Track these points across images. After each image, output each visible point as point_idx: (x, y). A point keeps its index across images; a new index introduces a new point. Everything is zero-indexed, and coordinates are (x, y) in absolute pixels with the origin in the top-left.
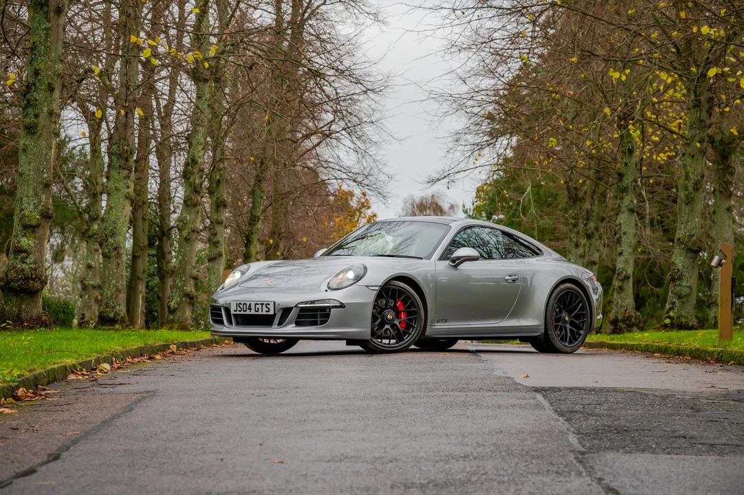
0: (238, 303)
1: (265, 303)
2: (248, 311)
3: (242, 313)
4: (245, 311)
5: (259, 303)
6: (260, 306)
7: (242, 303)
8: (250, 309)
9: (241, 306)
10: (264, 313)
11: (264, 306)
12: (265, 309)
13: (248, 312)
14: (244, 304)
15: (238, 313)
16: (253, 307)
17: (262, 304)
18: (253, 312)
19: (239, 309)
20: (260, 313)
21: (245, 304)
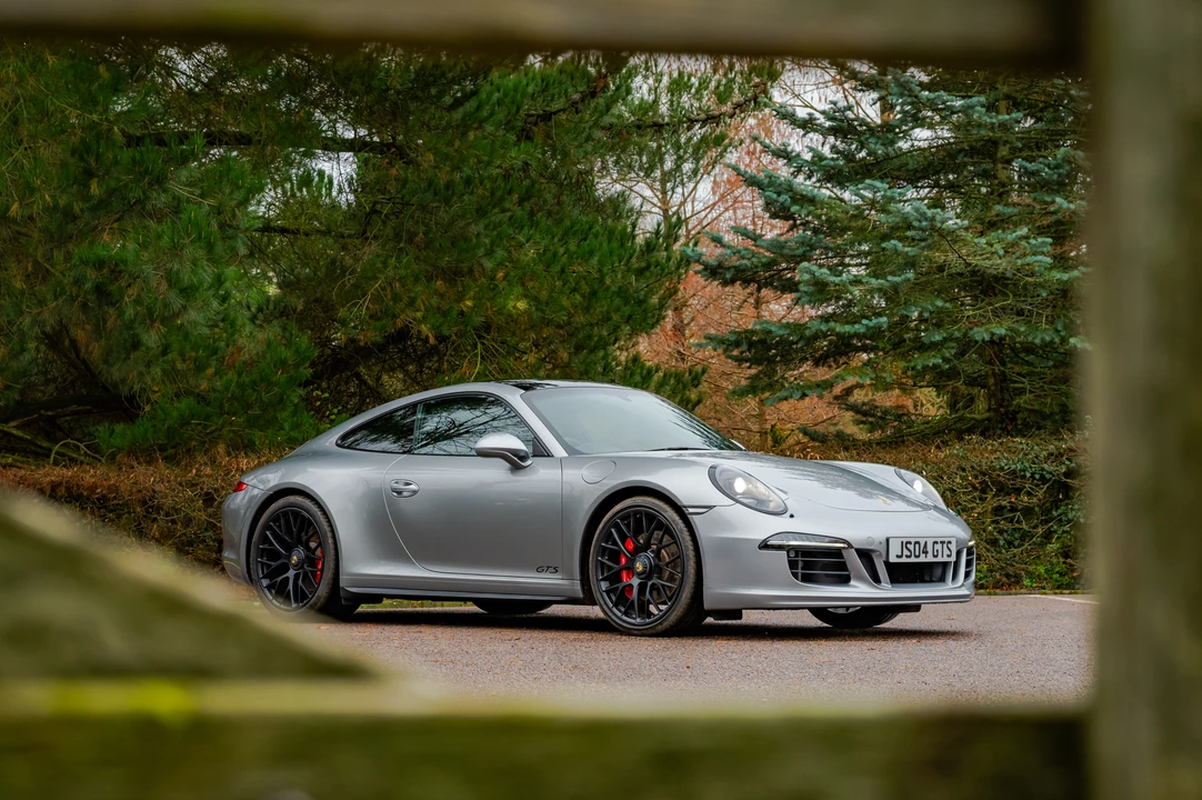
0: (905, 540)
1: (946, 540)
2: (923, 556)
3: (913, 560)
4: (919, 556)
5: (939, 540)
6: (938, 547)
7: (913, 541)
8: (926, 552)
9: (911, 547)
10: (946, 559)
11: (945, 545)
12: (946, 552)
13: (922, 559)
14: (916, 543)
15: (904, 560)
16: (930, 548)
17: (943, 543)
18: (930, 559)
19: (906, 552)
20: (939, 559)
21: (918, 543)
